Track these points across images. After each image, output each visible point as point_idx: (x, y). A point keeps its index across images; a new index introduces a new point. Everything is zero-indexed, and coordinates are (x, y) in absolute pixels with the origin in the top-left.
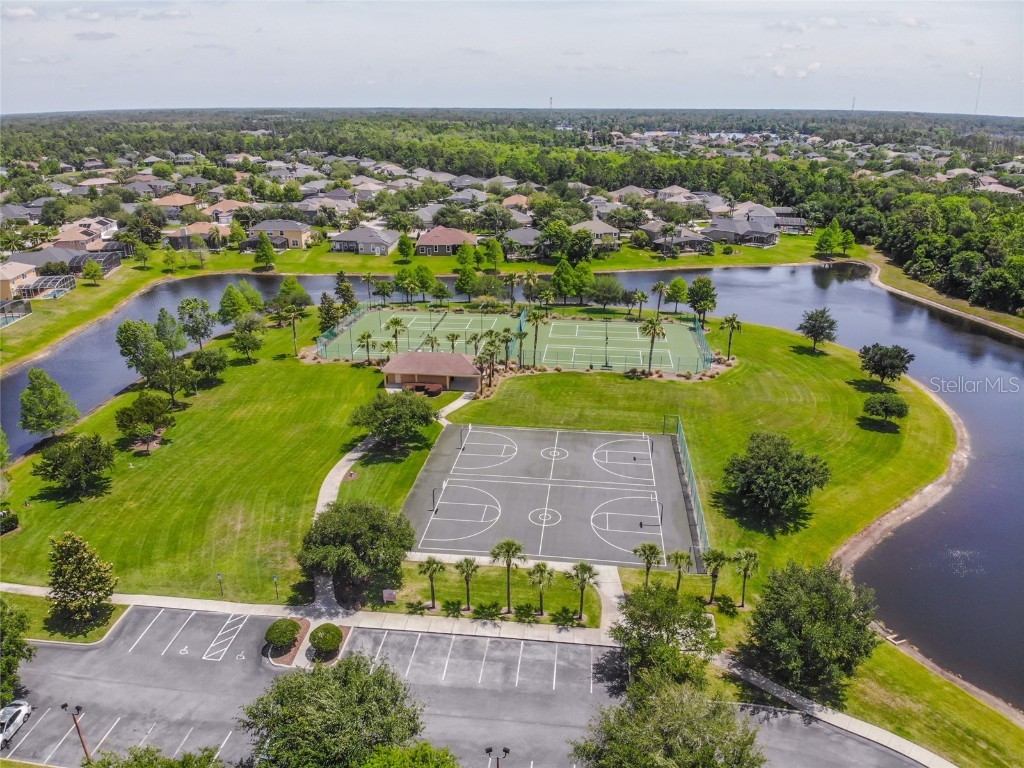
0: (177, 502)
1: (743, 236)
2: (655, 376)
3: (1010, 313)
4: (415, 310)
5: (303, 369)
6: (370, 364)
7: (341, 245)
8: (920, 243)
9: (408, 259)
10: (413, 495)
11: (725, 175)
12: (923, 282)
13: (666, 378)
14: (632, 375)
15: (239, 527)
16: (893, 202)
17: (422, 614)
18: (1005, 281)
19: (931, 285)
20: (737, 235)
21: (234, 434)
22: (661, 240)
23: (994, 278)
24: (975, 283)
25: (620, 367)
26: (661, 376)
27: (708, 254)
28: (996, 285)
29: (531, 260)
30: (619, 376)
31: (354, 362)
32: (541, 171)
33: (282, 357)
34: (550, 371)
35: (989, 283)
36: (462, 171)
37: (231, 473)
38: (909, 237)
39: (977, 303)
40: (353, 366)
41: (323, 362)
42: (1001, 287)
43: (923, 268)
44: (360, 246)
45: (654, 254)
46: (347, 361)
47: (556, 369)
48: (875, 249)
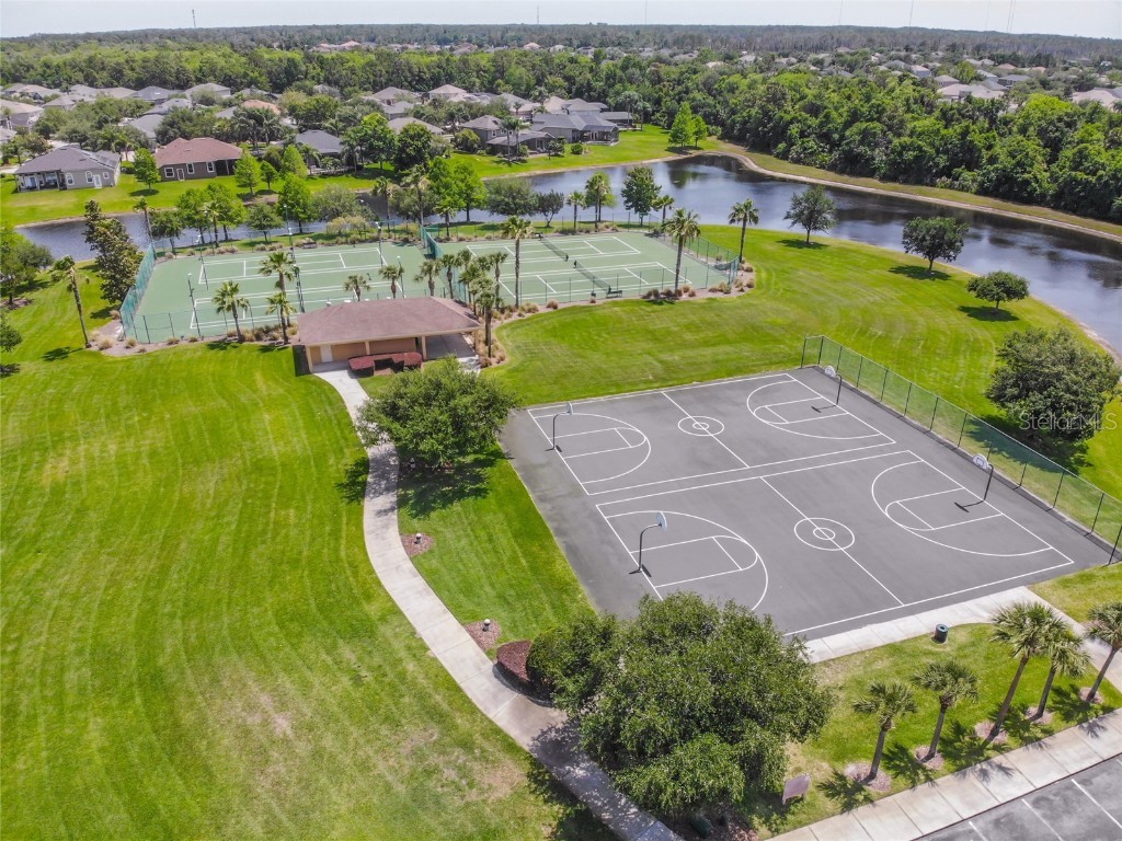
0: (70, 700)
1: (583, 132)
2: (685, 296)
3: (927, 185)
4: (233, 252)
5: (120, 366)
6: (242, 339)
7: (32, 179)
8: (791, 122)
9: (153, 187)
10: (572, 550)
11: (500, 71)
12: (808, 165)
13: (702, 297)
14: (654, 298)
15: (282, 725)
16: (716, 86)
17: (868, 800)
18: (920, 148)
19: (822, 167)
20: (574, 131)
21: (81, 511)
22: (498, 140)
23: (904, 148)
24: (879, 156)
25: (633, 291)
26: (692, 295)
27: (557, 155)
28: (909, 155)
29: (341, 174)
30: (637, 302)
31: (209, 340)
32: (261, 75)
33: (59, 354)
34: (542, 310)
35: (900, 154)
36: (140, 84)
37: (146, 599)
38: (770, 119)
39: (885, 178)
40: (212, 346)
41: (149, 349)
42: (916, 157)
43: (805, 149)
44: (68, 177)
45: (495, 158)
46: (194, 340)
47: (549, 307)
48: (718, 139)
